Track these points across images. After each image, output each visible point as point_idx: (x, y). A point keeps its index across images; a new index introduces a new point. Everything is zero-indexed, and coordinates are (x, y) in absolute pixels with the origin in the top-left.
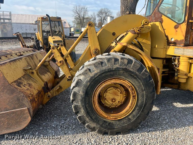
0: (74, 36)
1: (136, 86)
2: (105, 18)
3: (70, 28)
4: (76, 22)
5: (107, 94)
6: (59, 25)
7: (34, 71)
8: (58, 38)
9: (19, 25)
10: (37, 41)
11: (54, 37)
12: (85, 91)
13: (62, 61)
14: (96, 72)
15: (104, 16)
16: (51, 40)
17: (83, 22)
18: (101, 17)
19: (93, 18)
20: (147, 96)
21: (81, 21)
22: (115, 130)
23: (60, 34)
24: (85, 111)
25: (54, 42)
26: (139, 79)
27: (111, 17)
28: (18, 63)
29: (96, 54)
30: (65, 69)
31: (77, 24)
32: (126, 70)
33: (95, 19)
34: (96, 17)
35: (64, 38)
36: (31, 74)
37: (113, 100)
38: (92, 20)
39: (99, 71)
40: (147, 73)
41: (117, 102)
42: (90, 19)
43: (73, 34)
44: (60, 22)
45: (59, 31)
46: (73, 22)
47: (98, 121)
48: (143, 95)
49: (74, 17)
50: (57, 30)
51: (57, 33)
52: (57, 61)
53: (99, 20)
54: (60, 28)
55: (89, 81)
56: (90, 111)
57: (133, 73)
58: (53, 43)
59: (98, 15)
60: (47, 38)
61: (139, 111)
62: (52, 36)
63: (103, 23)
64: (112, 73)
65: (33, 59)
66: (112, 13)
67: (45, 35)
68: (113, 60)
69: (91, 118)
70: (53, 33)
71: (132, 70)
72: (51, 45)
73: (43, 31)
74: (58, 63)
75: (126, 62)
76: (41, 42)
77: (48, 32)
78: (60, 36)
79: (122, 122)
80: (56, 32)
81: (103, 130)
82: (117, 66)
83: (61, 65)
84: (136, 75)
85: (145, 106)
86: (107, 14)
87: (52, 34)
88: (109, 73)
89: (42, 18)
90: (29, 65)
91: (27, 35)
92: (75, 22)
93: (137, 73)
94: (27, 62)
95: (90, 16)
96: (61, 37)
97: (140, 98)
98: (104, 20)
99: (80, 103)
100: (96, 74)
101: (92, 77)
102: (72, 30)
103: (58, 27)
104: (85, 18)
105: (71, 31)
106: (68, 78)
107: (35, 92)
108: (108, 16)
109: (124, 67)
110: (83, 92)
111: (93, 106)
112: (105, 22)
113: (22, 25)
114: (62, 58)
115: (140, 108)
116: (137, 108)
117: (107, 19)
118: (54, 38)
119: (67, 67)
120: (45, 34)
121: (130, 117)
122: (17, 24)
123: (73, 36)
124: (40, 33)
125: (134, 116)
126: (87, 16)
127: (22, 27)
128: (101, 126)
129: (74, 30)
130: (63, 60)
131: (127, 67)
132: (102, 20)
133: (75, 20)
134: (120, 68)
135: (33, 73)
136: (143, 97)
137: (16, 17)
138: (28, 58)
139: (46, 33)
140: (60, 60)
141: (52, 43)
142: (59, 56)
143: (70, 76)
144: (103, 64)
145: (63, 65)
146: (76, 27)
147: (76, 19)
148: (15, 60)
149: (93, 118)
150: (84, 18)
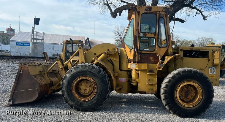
1: (96, 82)
5: (82, 86)
7: (46, 73)
12: (68, 82)
14: (74, 72)
20: (102, 88)
22: (84, 107)
24: (67, 94)
26: (98, 78)
28: (37, 67)
30: (63, 73)
32: (90, 72)
36: (43, 75)
37: (85, 90)
39: (76, 71)
40: (103, 75)
41: (87, 91)
47: (75, 101)
48: (100, 87)
55: (70, 77)
56: (70, 94)
57: (94, 74)
61: (98, 97)
64: (83, 73)
65: (47, 67)
68: (84, 66)
69: (70, 98)
71: (94, 72)
75: (91, 68)
79: (88, 103)
81: (77, 107)
82: (86, 69)
83: (61, 70)
84: (96, 75)
85: (101, 94)
88: (81, 73)
89: (67, 41)
90: (44, 70)
93: (97, 74)
94: (43, 68)
97: (99, 89)
99: (65, 89)
100: (75, 73)
101: (72, 75)
107: (43, 83)
109: (90, 70)
110: (67, 83)
111: (72, 91)
114: (62, 66)
115: (99, 95)
116: (97, 95)
121: (93, 100)
125: (95, 100)
127: (54, 47)
128: (76, 104)
130: (63, 67)
131: (92, 71)
134: (87, 71)
135: (44, 74)
136: (100, 88)
137: (50, 37)
138: (44, 66)
142: (60, 65)
144: (79, 68)
148: (36, 65)
149: (72, 98)
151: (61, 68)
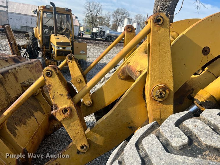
0: (84, 36)
2: (121, 20)
3: (80, 26)
4: (88, 21)
6: (68, 21)
8: (64, 39)
9: (19, 15)
10: (35, 39)
11: (59, 36)
13: (70, 108)
15: (121, 17)
16: (54, 40)
17: (95, 21)
18: (116, 17)
19: (108, 18)
21: (93, 20)
23: (67, 33)
25: (58, 43)
27: (129, 19)
29: (161, 100)
30: (74, 128)
31: (89, 23)
33: (109, 20)
34: (111, 17)
35: (73, 39)
38: (106, 20)
42: (104, 19)
43: (83, 34)
44: (69, 16)
45: (67, 29)
46: (84, 20)
49: (85, 15)
50: (64, 27)
51: (63, 31)
52: (56, 108)
53: (114, 22)
54: (68, 25)
58: (57, 45)
59: (114, 15)
60: (48, 37)
62: (56, 35)
63: (118, 25)
66: (129, 15)
67: (46, 32)
70: (58, 31)
72: (53, 47)
73: (44, 27)
74: (57, 113)
76: (40, 41)
77: (51, 28)
78: (68, 36)
80: (62, 29)
86: (124, 15)
87: (56, 31)
89: (45, 7)
91: (27, 29)
92: (85, 20)
95: (104, 15)
96: (68, 38)
98: (119, 21)
102: (82, 29)
103: (65, 23)
104: (98, 16)
105: (80, 31)
106: (79, 148)
108: (125, 17)
112: (121, 24)
113: (22, 16)
114: (69, 101)
117: (123, 21)
118: (58, 38)
119: (80, 124)
120: (46, 30)
122: (16, 15)
123: (82, 36)
124: (39, 28)
126: (101, 15)
127: (22, 19)
129: (84, 30)
130: (72, 106)
132: (118, 22)
133: (86, 18)
139: (48, 30)
140: (64, 106)
141: (55, 45)
142: (62, 95)
143: (86, 144)
145: (70, 119)
146: (87, 26)
147: (88, 17)
150: (96, 17)
151: (65, 111)
